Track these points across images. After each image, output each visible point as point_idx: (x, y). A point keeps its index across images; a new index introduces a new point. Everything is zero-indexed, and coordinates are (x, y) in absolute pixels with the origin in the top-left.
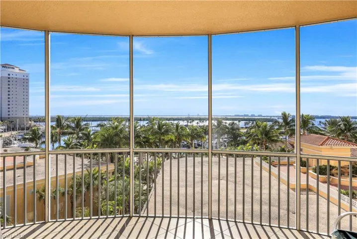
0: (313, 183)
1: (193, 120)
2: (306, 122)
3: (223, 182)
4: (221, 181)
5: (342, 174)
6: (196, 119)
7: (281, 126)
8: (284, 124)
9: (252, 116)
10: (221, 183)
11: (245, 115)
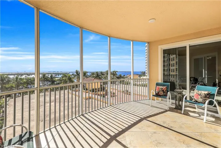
0: (90, 95)
1: (22, 75)
2: (85, 74)
3: (53, 104)
4: (51, 103)
5: (99, 91)
6: (25, 74)
7: (75, 76)
8: (76, 75)
9: (57, 72)
10: (51, 105)
11: (54, 72)
